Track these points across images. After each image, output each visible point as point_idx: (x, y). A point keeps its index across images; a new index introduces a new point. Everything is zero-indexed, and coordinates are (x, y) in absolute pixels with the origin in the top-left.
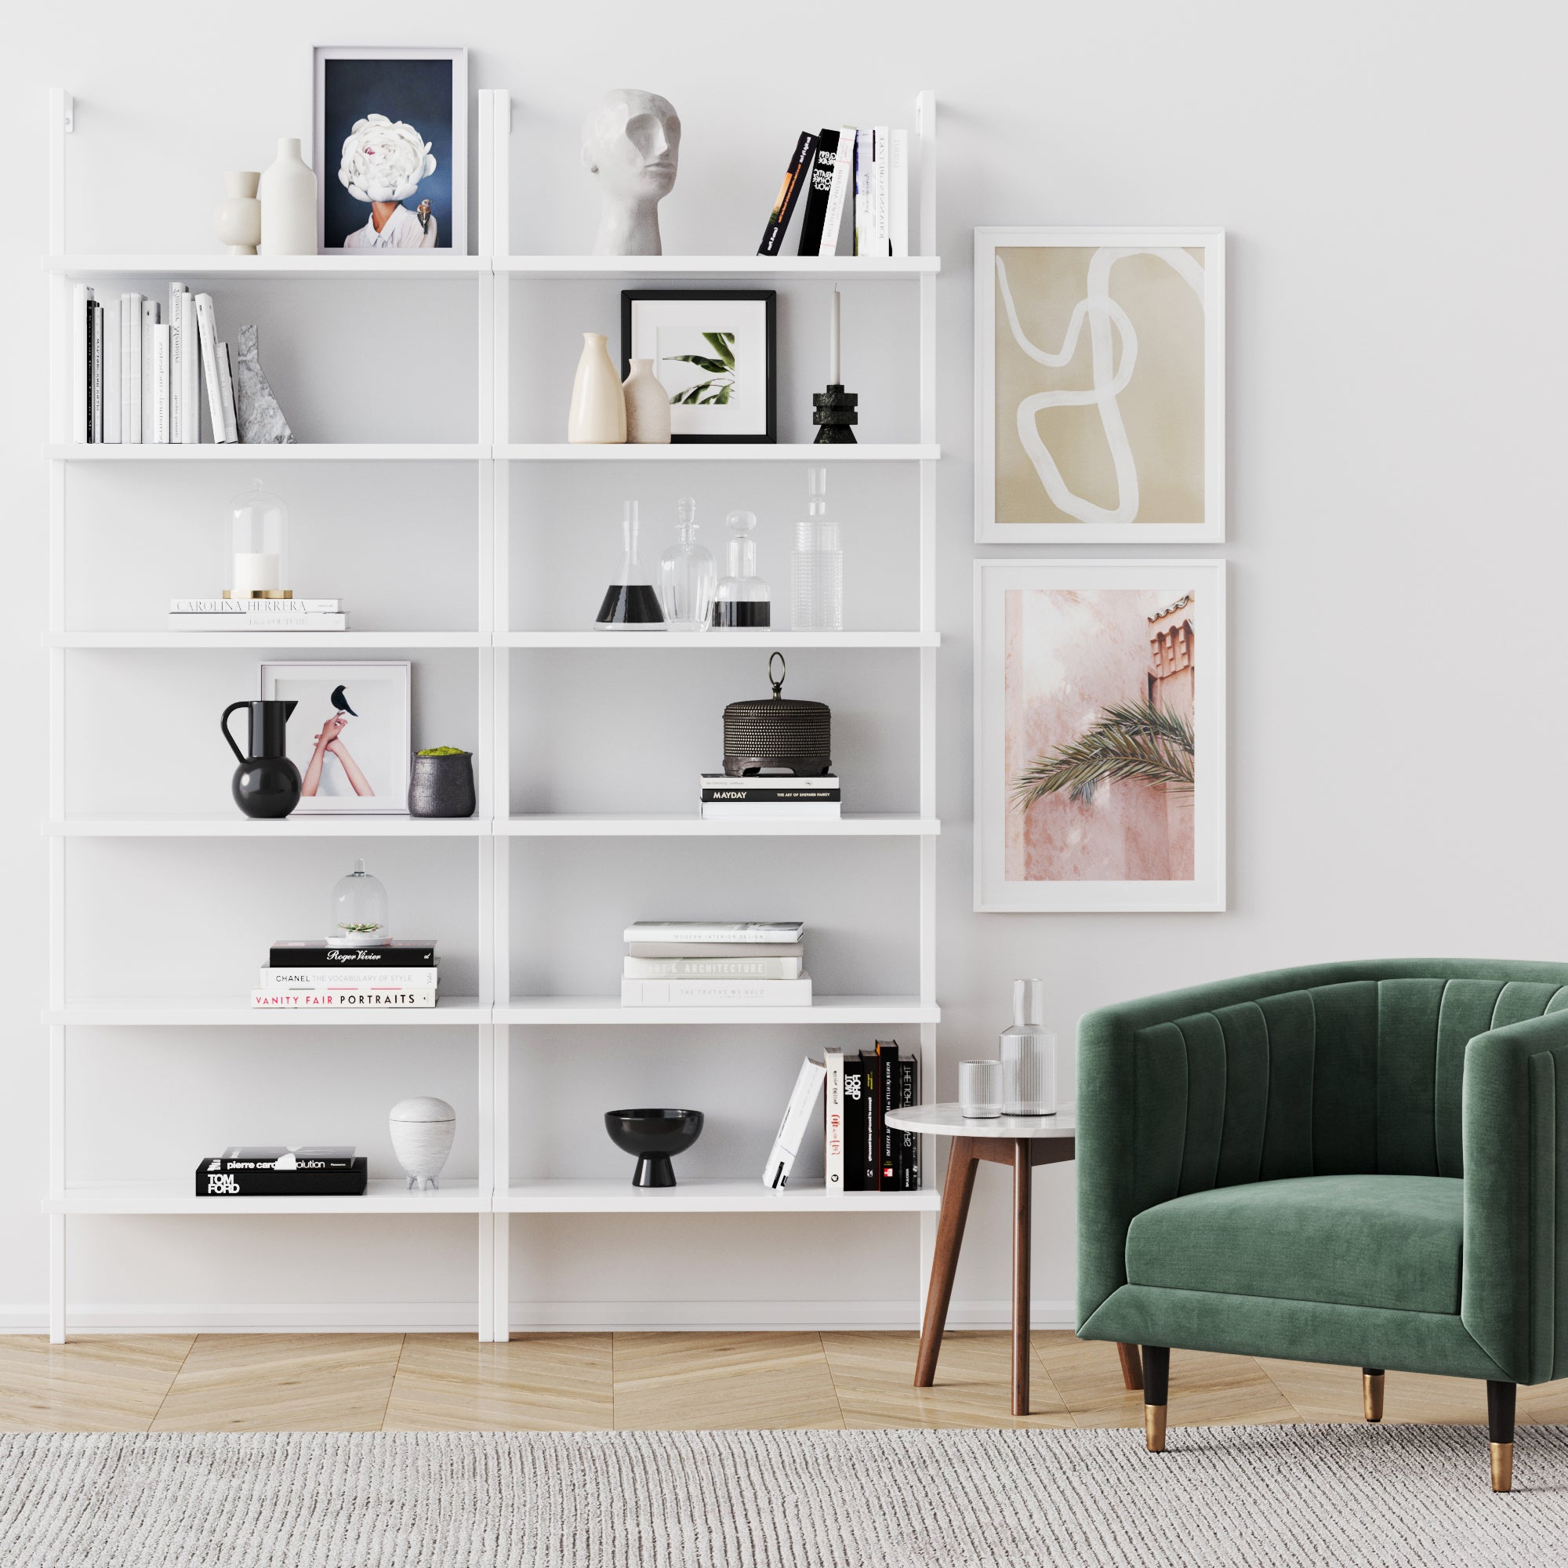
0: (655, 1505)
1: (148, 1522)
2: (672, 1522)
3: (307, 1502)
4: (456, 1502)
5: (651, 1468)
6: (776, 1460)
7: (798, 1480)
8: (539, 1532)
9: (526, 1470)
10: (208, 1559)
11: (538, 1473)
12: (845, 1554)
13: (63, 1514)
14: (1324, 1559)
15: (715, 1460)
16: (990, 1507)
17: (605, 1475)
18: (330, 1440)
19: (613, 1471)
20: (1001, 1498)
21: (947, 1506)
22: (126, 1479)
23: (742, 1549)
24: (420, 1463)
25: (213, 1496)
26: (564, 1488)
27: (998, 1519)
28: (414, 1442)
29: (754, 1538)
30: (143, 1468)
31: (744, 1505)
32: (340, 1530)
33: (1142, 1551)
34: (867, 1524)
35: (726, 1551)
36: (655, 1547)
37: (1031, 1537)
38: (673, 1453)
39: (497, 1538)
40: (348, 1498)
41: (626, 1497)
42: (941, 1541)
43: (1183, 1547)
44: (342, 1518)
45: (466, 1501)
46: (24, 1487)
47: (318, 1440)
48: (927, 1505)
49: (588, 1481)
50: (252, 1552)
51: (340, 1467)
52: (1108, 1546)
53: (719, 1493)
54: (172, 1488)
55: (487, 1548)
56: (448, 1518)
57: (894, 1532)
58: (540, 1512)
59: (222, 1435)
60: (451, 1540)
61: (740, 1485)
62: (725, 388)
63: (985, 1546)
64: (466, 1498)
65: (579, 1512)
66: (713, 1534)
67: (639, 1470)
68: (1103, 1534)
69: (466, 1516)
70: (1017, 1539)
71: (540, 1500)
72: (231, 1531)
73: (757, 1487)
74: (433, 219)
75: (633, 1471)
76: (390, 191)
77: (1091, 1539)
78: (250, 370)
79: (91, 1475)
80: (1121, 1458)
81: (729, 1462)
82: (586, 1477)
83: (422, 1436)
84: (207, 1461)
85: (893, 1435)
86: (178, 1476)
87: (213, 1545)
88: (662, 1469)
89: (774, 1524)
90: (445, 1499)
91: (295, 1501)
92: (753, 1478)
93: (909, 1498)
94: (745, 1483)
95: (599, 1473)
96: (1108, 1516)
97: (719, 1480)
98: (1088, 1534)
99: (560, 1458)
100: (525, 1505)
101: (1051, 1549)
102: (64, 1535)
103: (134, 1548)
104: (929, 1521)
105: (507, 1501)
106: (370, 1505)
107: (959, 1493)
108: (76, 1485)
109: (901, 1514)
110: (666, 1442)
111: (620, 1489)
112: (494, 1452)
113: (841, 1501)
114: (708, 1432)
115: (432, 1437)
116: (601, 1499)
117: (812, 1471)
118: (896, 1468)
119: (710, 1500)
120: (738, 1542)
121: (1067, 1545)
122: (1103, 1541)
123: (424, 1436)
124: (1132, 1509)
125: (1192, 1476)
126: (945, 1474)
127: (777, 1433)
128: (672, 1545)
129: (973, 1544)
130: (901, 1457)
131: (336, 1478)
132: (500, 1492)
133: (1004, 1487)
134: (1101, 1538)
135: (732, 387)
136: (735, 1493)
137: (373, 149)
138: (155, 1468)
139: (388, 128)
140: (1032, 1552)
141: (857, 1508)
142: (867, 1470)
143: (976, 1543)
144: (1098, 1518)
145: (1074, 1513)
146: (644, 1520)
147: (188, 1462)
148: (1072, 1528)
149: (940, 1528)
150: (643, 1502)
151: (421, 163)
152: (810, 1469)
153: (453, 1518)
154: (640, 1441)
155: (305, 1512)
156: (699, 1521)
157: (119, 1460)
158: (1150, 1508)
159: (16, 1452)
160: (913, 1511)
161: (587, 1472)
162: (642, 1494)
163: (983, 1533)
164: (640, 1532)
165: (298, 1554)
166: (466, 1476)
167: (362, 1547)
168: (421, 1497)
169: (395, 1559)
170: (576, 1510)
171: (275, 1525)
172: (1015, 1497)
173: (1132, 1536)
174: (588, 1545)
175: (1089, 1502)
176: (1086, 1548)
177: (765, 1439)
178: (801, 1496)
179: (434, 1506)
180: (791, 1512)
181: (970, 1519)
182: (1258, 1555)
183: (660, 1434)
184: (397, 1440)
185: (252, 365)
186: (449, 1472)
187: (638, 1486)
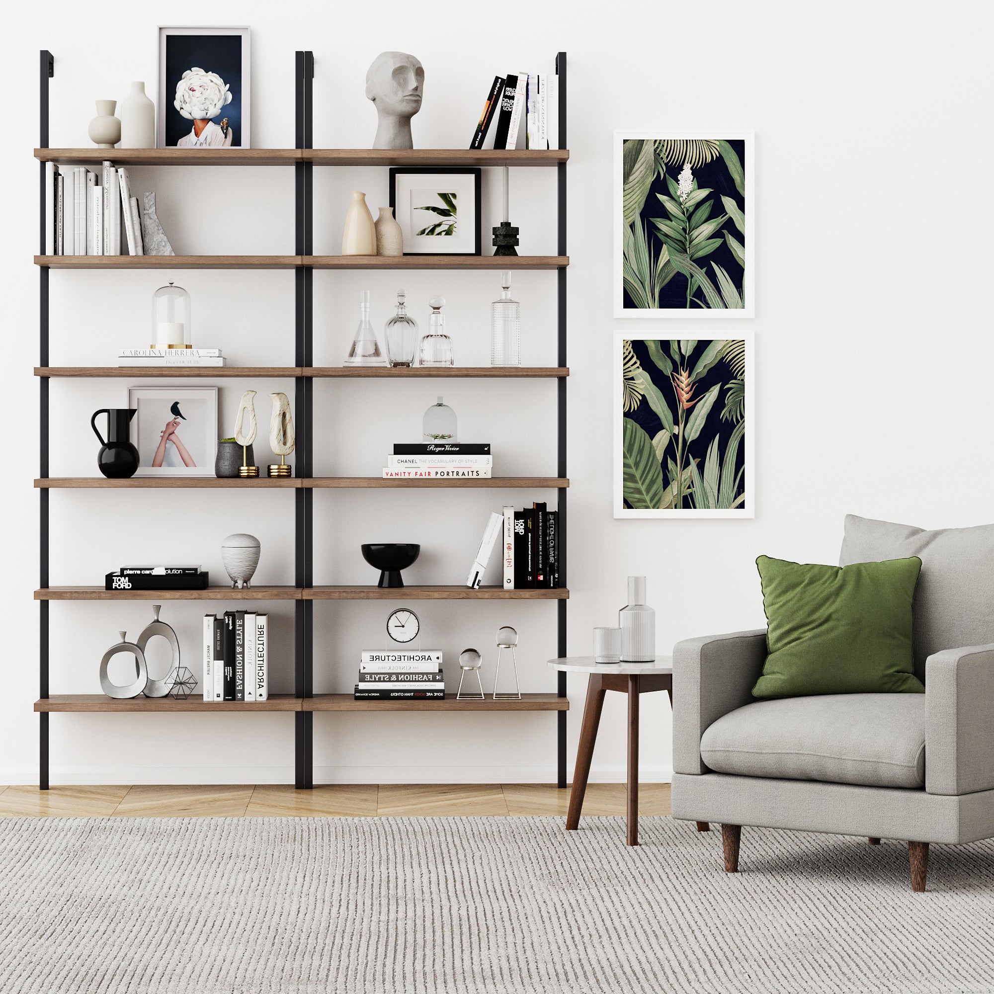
0: (398, 858)
1: (101, 867)
2: (408, 867)
3: (195, 857)
4: (283, 855)
5: (397, 837)
6: (469, 833)
7: (482, 844)
8: (329, 873)
9: (324, 838)
10: (132, 888)
11: (332, 840)
12: (509, 886)
13: (51, 863)
14: (792, 888)
15: (434, 833)
16: (594, 859)
17: (370, 841)
18: (213, 822)
19: (375, 838)
20: (600, 854)
21: (568, 859)
22: (92, 843)
23: (448, 882)
24: (264, 834)
25: (141, 852)
26: (346, 848)
27: (598, 866)
28: (262, 823)
29: (455, 876)
30: (103, 837)
31: (450, 857)
32: (212, 872)
33: (685, 884)
34: (522, 868)
35: (439, 884)
36: (397, 881)
37: (619, 876)
38: (410, 829)
39: (305, 877)
40: (220, 854)
41: (382, 853)
42: (566, 878)
43: (708, 881)
44: (215, 865)
45: (288, 855)
46: (33, 847)
47: (207, 822)
48: (557, 858)
49: (360, 844)
50: (159, 884)
51: (217, 836)
52: (664, 881)
53: (436, 851)
54: (118, 848)
55: (298, 882)
56: (276, 865)
57: (538, 873)
58: (331, 862)
59: (152, 819)
60: (277, 877)
61: (448, 847)
62: (451, 226)
63: (592, 881)
64: (288, 854)
65: (353, 862)
66: (432, 874)
67: (390, 839)
68: (661, 874)
69: (287, 864)
70: (610, 877)
71: (331, 855)
72: (149, 872)
73: (458, 848)
74: (230, 129)
75: (386, 839)
76: (204, 113)
77: (654, 877)
78: (151, 218)
79: (73, 841)
80: (668, 832)
81: (442, 834)
82: (359, 842)
83: (266, 819)
84: (141, 833)
85: (537, 820)
86: (123, 842)
87: (137, 880)
88: (403, 838)
89: (468, 868)
90: (276, 854)
91: (188, 855)
92: (456, 843)
93: (546, 854)
94: (451, 846)
95: (367, 840)
96: (663, 864)
97: (436, 844)
98: (652, 875)
99: (345, 832)
100: (322, 858)
101: (631, 883)
102: (50, 874)
103: (90, 882)
104: (559, 867)
105: (312, 855)
106: (232, 858)
107: (575, 851)
108: (62, 847)
109: (542, 862)
110: (406, 823)
111: (378, 849)
112: (307, 829)
113: (507, 856)
114: (430, 818)
115: (272, 820)
116: (367, 854)
117: (490, 839)
118: (539, 838)
119: (431, 855)
120: (446, 879)
121: (640, 880)
122: (661, 879)
123: (267, 819)
124: (677, 860)
125: (710, 841)
126: (567, 841)
127: (471, 818)
128: (407, 881)
129: (584, 880)
130: (542, 831)
131: (214, 844)
132: (308, 851)
133: (601, 848)
134: (660, 876)
135: (455, 225)
136: (445, 851)
137: (195, 89)
138: (110, 837)
139: (203, 76)
140: (620, 885)
141: (516, 859)
142: (522, 838)
143: (586, 879)
144: (657, 865)
145: (643, 863)
146: (391, 866)
147: (130, 834)
148: (642, 871)
149: (565, 871)
150: (392, 856)
151: (223, 97)
152: (489, 838)
153: (280, 865)
154: (391, 822)
155: (193, 862)
156: (424, 867)
157: (90, 833)
158: (687, 859)
159: (32, 828)
160: (549, 861)
161: (360, 839)
162: (391, 851)
163: (590, 874)
164: (388, 873)
165: (186, 886)
166: (289, 841)
167: (224, 881)
168: (262, 854)
169: (243, 888)
170: (352, 860)
171: (175, 869)
172: (608, 853)
173: (678, 875)
174: (358, 880)
175: (652, 857)
176: (651, 882)
177: (464, 821)
178: (483, 853)
179: (269, 858)
180: (477, 862)
181: (582, 866)
182: (753, 886)
183: (403, 818)
184: (252, 822)
185: (152, 216)
186: (280, 839)
187: (389, 847)
